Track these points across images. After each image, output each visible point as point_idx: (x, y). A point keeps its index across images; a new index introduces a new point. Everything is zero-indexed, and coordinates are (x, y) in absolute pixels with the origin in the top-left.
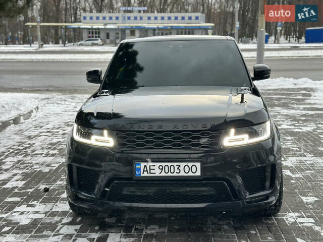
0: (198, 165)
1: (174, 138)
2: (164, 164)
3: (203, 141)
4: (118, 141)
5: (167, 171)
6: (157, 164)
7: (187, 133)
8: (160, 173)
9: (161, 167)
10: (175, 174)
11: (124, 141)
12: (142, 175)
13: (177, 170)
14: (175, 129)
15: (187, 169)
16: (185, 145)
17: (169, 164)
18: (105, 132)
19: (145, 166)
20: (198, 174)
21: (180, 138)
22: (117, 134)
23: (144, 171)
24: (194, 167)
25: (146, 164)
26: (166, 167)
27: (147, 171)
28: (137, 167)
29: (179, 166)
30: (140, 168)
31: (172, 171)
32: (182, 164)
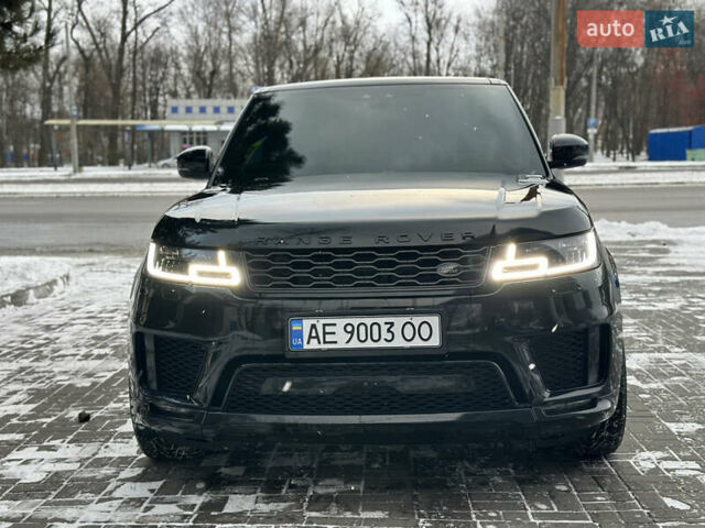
0: (435, 321)
1: (380, 264)
2: (355, 321)
3: (446, 269)
4: (250, 272)
5: (363, 337)
6: (341, 322)
7: (407, 253)
8: (348, 342)
9: (349, 328)
10: (382, 344)
11: (263, 273)
12: (306, 347)
13: (386, 335)
14: (381, 244)
15: (409, 332)
16: (404, 278)
17: (369, 321)
18: (222, 255)
19: (313, 326)
20: (435, 341)
21: (391, 264)
22: (248, 258)
23: (310, 337)
24: (425, 326)
25: (314, 321)
26: (362, 328)
27: (317, 337)
28: (294, 328)
29: (392, 324)
30: (302, 331)
31: (376, 337)
32: (399, 321)
